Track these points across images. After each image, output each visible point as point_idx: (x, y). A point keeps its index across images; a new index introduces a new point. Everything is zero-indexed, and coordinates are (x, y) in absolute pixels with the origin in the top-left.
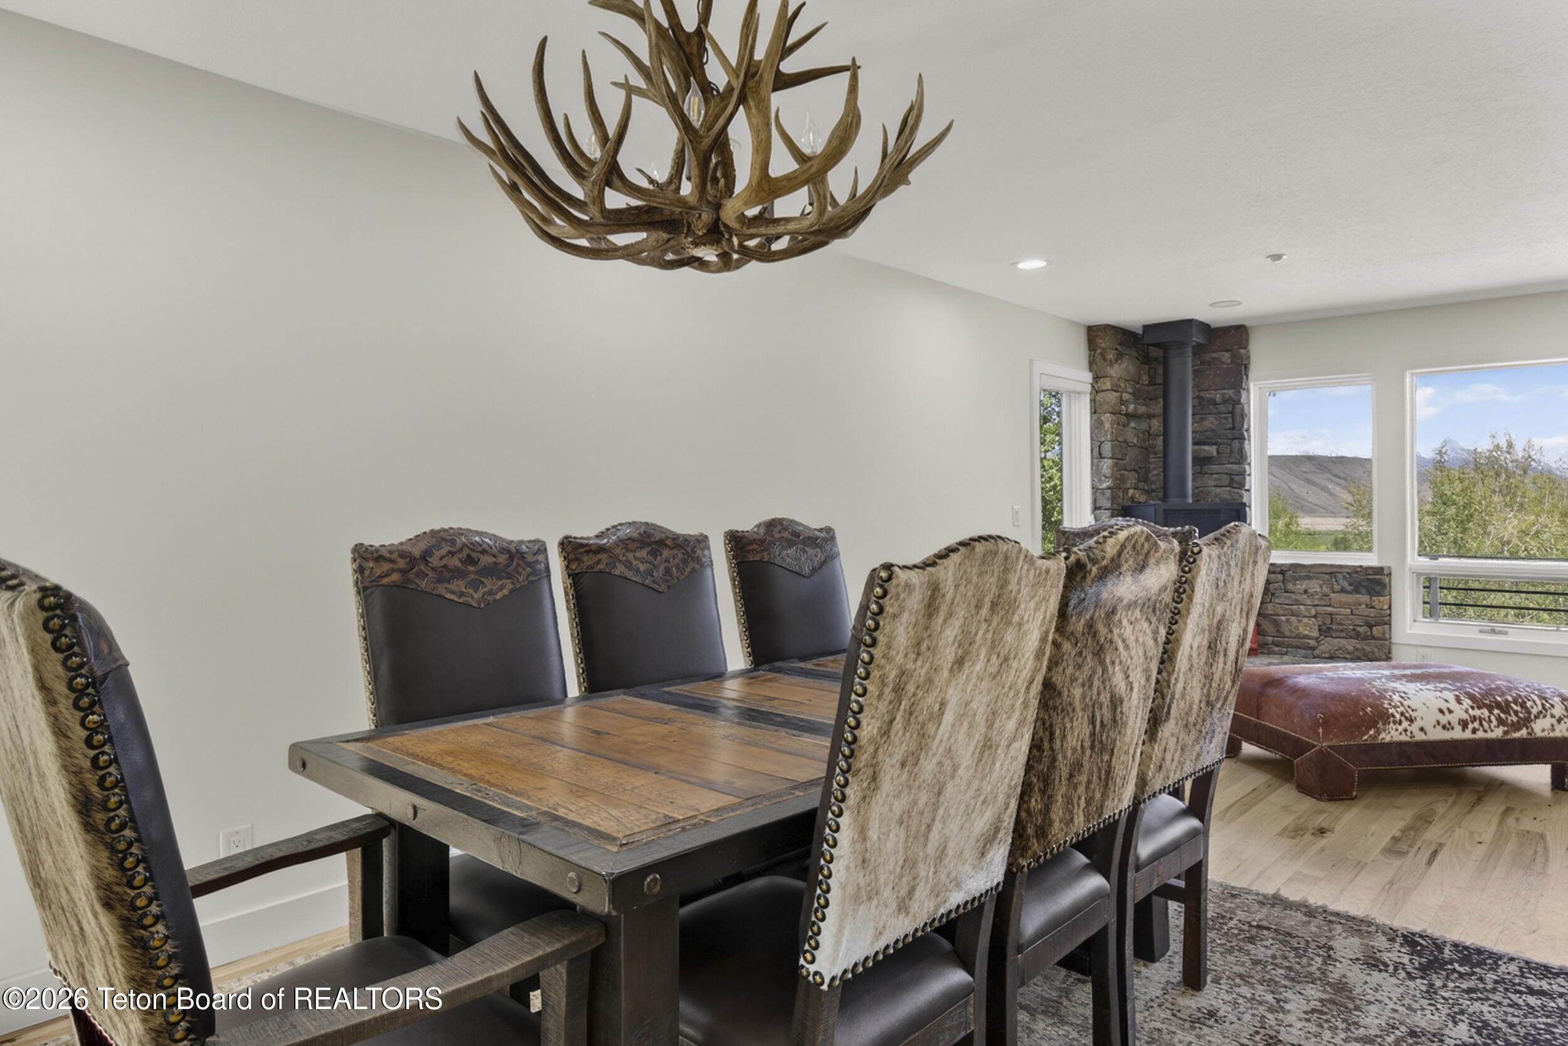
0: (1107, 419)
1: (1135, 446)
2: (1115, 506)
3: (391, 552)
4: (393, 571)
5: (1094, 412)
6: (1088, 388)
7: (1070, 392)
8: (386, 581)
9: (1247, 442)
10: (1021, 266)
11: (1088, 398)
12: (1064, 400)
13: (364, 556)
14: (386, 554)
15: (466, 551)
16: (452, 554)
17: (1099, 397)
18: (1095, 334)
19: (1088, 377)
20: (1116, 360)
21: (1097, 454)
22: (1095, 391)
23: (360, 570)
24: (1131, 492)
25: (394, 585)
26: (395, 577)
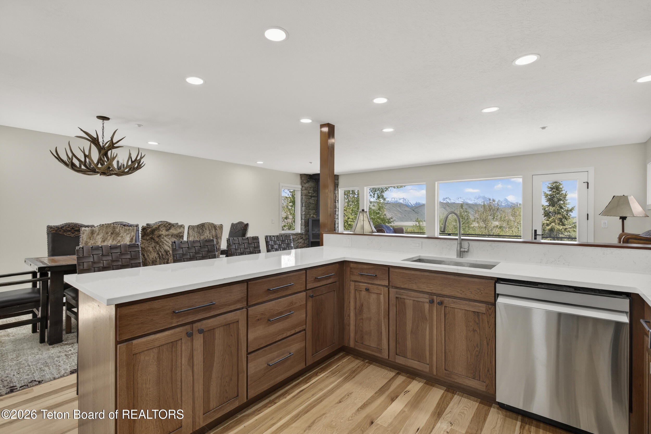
0: (304, 197)
1: (313, 204)
2: (306, 219)
3: (54, 227)
4: (53, 230)
5: (302, 195)
6: (300, 189)
7: (297, 191)
8: (52, 232)
9: (337, 203)
10: (257, 163)
11: (300, 192)
12: (296, 191)
13: (49, 228)
14: (53, 227)
15: (72, 227)
16: (69, 227)
17: (303, 192)
18: (302, 176)
19: (300, 187)
20: (307, 183)
21: (302, 206)
22: (302, 190)
23: (48, 230)
24: (312, 215)
25: (54, 233)
26: (54, 231)
